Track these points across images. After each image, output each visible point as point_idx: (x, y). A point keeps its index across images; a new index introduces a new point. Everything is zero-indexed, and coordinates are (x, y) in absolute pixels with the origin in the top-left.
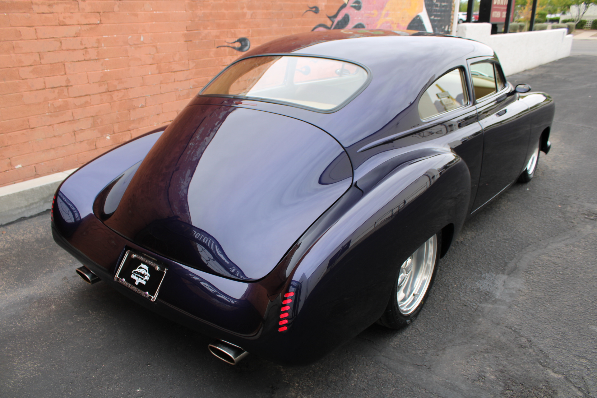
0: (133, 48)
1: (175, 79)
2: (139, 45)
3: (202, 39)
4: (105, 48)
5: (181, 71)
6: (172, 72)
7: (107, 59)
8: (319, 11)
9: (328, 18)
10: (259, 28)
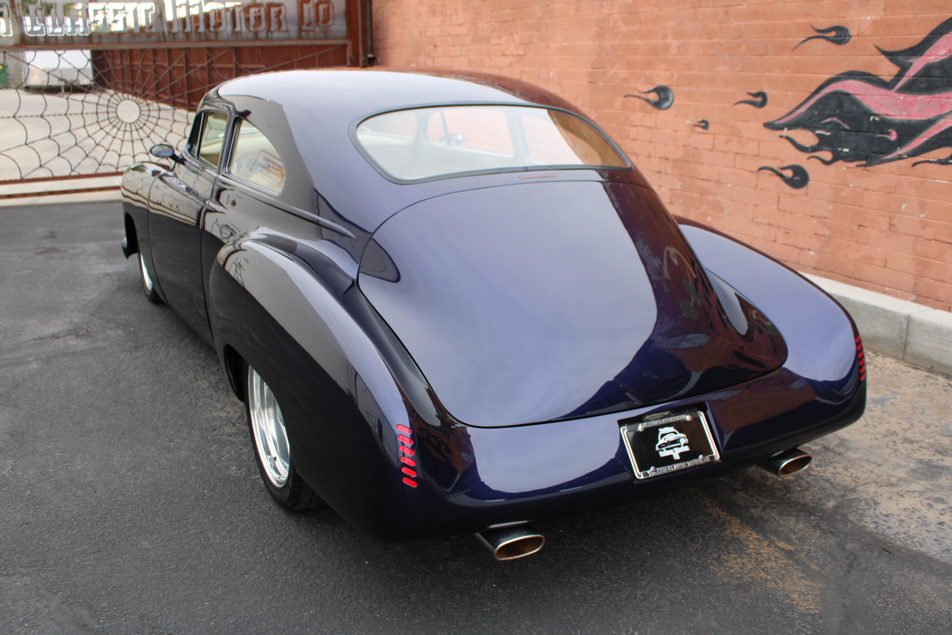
3: (607, 82)
8: (850, 36)
9: (883, 57)
10: (691, 72)
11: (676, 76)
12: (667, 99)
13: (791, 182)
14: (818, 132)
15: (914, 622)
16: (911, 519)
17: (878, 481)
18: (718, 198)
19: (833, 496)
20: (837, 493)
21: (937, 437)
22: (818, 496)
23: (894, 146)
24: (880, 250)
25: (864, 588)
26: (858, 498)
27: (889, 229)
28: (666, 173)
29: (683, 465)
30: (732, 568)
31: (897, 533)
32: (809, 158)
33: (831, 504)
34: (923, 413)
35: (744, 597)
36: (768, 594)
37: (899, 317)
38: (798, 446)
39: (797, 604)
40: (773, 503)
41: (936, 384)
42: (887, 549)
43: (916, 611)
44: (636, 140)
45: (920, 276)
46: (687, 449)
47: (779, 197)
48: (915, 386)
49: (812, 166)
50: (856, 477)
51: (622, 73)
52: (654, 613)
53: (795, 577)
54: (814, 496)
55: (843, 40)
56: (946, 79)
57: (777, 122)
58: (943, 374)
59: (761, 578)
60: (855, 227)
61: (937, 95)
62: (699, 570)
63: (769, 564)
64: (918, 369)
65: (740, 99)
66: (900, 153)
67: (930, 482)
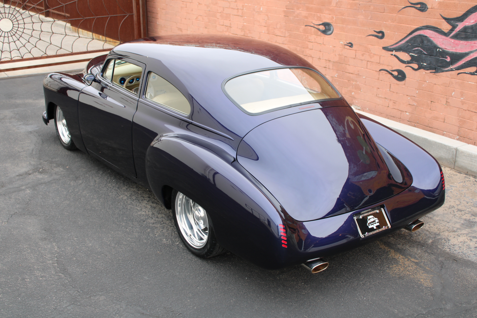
0: (257, 14)
1: (276, 41)
2: (260, 13)
3: (295, 17)
4: (245, 11)
5: (280, 36)
6: (275, 35)
7: (246, 17)
8: (428, 8)
9: (444, 20)
10: (343, 17)
11: (335, 18)
12: (330, 30)
13: (396, 78)
14: (410, 54)
15: (468, 287)
16: (464, 246)
17: (448, 230)
18: (358, 83)
19: (431, 238)
20: (432, 236)
21: (472, 208)
22: (424, 238)
23: (448, 64)
24: (441, 114)
25: (448, 276)
26: (441, 238)
27: (446, 104)
28: (329, 68)
29: (377, 231)
30: (395, 271)
31: (459, 253)
32: (406, 67)
33: (430, 241)
34: (465, 196)
35: (402, 282)
36: (412, 280)
37: (452, 149)
38: (418, 219)
39: (423, 283)
40: (406, 242)
41: (470, 181)
42: (455, 259)
43: (469, 283)
44: (312, 49)
45: (460, 127)
46: (378, 224)
47: (390, 85)
48: (460, 182)
49: (407, 71)
50: (439, 229)
51: (304, 13)
52: (369, 290)
53: (420, 273)
54: (422, 238)
55: (424, 10)
56: (474, 34)
57: (389, 47)
58: (472, 176)
59: (408, 274)
60: (430, 102)
61: (470, 42)
62: (382, 272)
63: (410, 268)
64: (461, 173)
65: (370, 34)
66: (452, 68)
67: (470, 229)
